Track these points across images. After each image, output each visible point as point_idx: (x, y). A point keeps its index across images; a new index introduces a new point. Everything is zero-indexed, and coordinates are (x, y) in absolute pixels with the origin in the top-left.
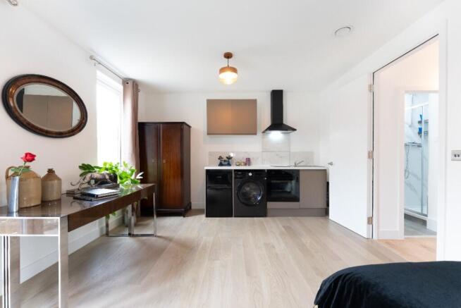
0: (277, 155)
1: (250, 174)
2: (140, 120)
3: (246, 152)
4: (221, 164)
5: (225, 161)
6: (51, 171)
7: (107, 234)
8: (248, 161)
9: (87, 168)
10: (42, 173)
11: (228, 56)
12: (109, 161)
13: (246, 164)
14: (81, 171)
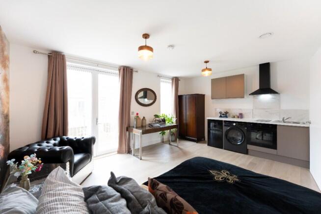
0: (267, 112)
1: (234, 124)
2: (179, 94)
3: (241, 109)
4: (221, 117)
5: (223, 114)
6: (144, 117)
7: (163, 142)
8: (241, 116)
9: (156, 116)
10: (142, 118)
11: (206, 62)
12: (164, 114)
13: (238, 117)
14: (154, 117)
